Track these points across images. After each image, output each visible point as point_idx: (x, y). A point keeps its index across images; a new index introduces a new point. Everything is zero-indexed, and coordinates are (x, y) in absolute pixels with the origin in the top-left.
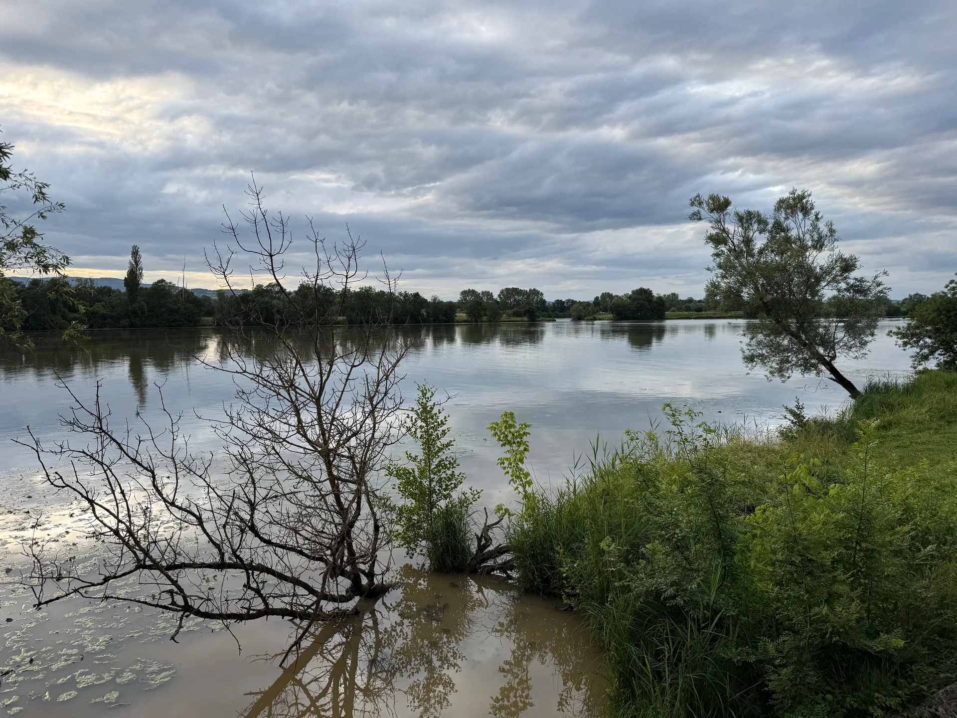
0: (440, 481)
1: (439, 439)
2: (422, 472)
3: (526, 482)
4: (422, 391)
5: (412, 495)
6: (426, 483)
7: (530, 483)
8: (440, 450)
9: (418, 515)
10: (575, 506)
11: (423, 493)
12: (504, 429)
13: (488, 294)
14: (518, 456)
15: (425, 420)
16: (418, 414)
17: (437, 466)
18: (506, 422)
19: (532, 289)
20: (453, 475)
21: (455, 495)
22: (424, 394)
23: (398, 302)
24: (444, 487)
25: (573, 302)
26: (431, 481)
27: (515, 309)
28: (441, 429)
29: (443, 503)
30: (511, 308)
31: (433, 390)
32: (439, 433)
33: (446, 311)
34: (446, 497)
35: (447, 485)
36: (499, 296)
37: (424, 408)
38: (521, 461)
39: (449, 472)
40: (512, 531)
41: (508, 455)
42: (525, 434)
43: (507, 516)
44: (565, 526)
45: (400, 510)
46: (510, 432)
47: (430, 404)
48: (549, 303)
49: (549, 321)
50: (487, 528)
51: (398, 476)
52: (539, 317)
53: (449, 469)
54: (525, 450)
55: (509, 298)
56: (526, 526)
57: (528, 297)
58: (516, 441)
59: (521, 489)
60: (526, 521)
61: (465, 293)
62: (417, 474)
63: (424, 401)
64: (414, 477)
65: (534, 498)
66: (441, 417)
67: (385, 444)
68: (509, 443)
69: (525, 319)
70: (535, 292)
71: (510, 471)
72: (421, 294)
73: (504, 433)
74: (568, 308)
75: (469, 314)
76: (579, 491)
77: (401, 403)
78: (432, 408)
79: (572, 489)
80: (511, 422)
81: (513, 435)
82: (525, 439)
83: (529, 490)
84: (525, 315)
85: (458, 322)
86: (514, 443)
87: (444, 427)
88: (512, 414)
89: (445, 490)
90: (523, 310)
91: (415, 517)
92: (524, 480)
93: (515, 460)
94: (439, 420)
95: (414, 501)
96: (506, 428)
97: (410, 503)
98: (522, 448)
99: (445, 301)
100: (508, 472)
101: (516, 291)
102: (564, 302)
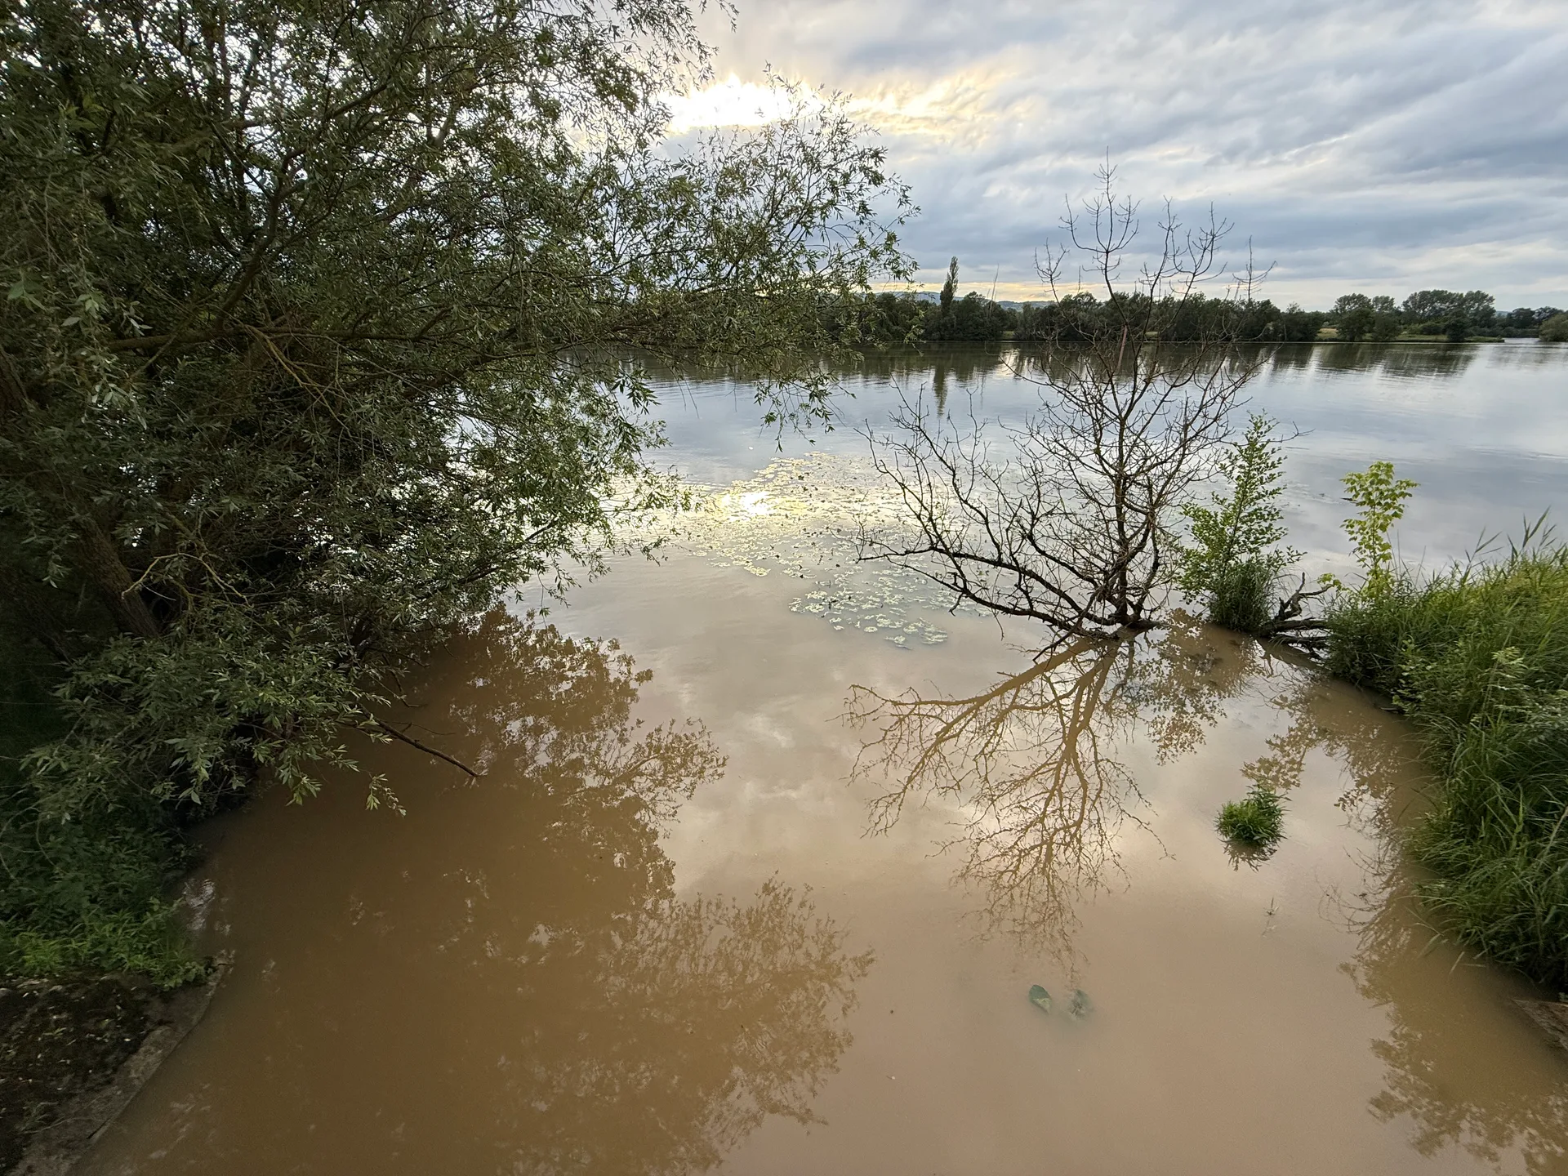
0: (1248, 533)
1: (1262, 483)
2: (1227, 518)
3: (1381, 556)
4: (1256, 424)
5: (1207, 541)
6: (1229, 531)
7: (1386, 558)
8: (1260, 496)
9: (1209, 562)
10: (1455, 599)
11: (1222, 541)
12: (1368, 484)
13: (1386, 302)
14: (1380, 521)
15: (1249, 460)
16: (1241, 451)
17: (1250, 514)
18: (1376, 475)
19: (1475, 291)
20: (1269, 528)
21: (1266, 551)
22: (1257, 428)
23: (1236, 312)
24: (1252, 539)
25: (1554, 312)
26: (1236, 529)
27: (1429, 323)
28: (1268, 473)
29: (1244, 558)
30: (1421, 322)
31: (1271, 424)
32: (1265, 477)
33: (1306, 325)
34: (1251, 551)
35: (1256, 538)
36: (1405, 304)
37: (1252, 444)
38: (1383, 528)
39: (1265, 525)
40: (1336, 607)
41: (1363, 518)
42: (1403, 495)
43: (1336, 587)
44: (1428, 619)
45: (1189, 553)
46: (1377, 489)
47: (1263, 440)
48: (1500, 314)
49: (1490, 342)
50: (1300, 596)
51: (1196, 517)
52: (1472, 335)
53: (1265, 520)
54: (1395, 515)
55: (1421, 306)
56: (1360, 607)
57: (1460, 305)
58: (1383, 502)
59: (1369, 561)
60: (1364, 600)
61: (1345, 300)
62: (1219, 519)
63: (1255, 435)
64: (1215, 521)
65: (1387, 577)
66: (1274, 458)
67: (1189, 480)
68: (1372, 503)
69: (1444, 338)
70: (1479, 297)
71: (1360, 537)
72: (1272, 302)
73: (1366, 489)
74: (1540, 322)
75: (1342, 330)
76: (1471, 581)
77: (1225, 435)
78: (1263, 446)
79: (1459, 577)
80: (1383, 477)
81: (1382, 493)
82: (1400, 501)
83: (1382, 565)
84: (1444, 332)
85: (1321, 340)
86: (1379, 504)
87: (1274, 471)
88: (1389, 466)
89: (1252, 543)
90: (1442, 325)
91: (1205, 564)
92: (1378, 553)
93: (1373, 526)
94: (1270, 462)
95: (1206, 547)
96: (1372, 483)
97: (1203, 549)
98: (1390, 512)
99: (1307, 311)
100: (1355, 539)
101: (1440, 296)
102: (1533, 313)
